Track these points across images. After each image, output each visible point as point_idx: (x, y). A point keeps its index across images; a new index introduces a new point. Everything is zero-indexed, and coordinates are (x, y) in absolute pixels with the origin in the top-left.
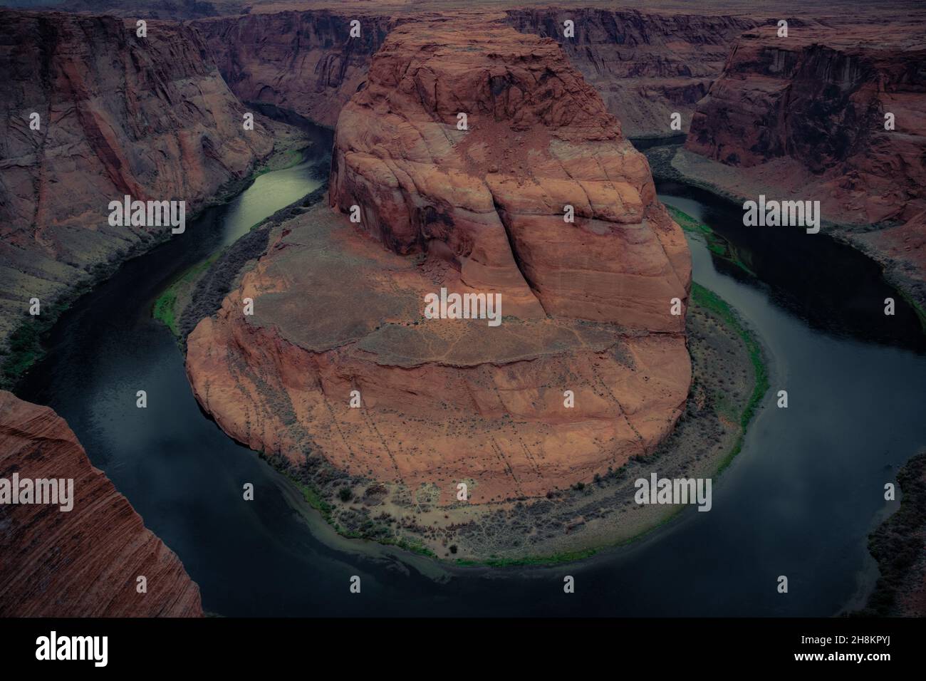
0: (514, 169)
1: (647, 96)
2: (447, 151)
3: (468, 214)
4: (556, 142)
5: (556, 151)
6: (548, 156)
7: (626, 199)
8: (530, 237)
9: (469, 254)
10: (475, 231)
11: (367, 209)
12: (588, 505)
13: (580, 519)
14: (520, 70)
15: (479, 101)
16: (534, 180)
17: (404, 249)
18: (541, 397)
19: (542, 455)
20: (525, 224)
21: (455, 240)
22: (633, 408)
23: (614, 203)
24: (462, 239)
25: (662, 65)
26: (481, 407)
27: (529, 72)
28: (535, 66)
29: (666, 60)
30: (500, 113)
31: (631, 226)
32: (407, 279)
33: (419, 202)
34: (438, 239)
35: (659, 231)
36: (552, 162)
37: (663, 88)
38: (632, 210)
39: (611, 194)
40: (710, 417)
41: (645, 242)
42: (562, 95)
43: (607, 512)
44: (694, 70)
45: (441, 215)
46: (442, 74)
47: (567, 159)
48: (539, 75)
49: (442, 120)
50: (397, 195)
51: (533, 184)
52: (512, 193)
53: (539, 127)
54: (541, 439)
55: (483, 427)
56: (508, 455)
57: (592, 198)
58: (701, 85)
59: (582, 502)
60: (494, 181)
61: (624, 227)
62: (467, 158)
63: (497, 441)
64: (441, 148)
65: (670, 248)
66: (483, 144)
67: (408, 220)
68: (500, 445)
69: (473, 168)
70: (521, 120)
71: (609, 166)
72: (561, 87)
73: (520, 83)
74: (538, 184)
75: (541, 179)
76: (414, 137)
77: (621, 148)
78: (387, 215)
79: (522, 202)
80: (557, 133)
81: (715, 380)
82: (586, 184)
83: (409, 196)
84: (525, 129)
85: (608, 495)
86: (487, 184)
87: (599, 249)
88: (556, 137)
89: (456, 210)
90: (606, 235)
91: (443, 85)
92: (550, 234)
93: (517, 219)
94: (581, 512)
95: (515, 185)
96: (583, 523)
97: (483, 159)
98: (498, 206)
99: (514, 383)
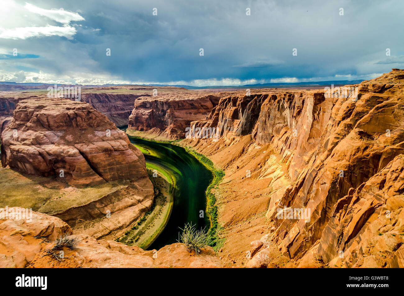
0: (84, 141)
1: (114, 116)
2: (57, 139)
3: (71, 158)
4: (97, 132)
5: (97, 134)
6: (95, 136)
7: (123, 144)
8: (95, 161)
9: (74, 170)
10: (75, 163)
11: (25, 164)
12: (139, 232)
13: (138, 237)
14: (80, 112)
15: (66, 123)
16: (92, 144)
17: (46, 175)
18: (113, 206)
19: (119, 222)
20: (93, 157)
21: (68, 167)
22: (141, 200)
23: (119, 146)
24: (70, 166)
25: (116, 108)
26: (94, 216)
27: (82, 112)
28: (84, 111)
29: (117, 106)
30: (75, 125)
31: (126, 151)
32: (51, 184)
33: (49, 158)
34: (60, 168)
35: (134, 151)
36: (97, 138)
37: (118, 114)
38: (125, 147)
39: (118, 144)
40: (161, 195)
41: (131, 154)
42: (95, 118)
43: (145, 231)
44: (125, 109)
45: (60, 160)
46: (49, 115)
47: (102, 136)
48: (86, 113)
49: (52, 130)
50: (39, 157)
51: (92, 145)
52: (86, 148)
53: (89, 129)
54: (117, 218)
55: (97, 222)
56: (108, 227)
57: (113, 146)
58: (128, 112)
59: (136, 232)
60: (79, 146)
61: (124, 152)
62: (65, 140)
63: (103, 224)
64: (54, 139)
65: (137, 154)
66: (71, 135)
67: (46, 164)
68: (105, 225)
69: (68, 143)
70: (83, 126)
71: (115, 136)
72: (94, 116)
73: (80, 116)
74: (94, 144)
75: (95, 143)
76: (42, 137)
77: (117, 131)
78: (36, 164)
79: (90, 151)
80: (96, 129)
81: (159, 186)
82: (109, 142)
83: (45, 156)
84: (85, 129)
85: (143, 227)
86: (76, 147)
87: (118, 159)
88: (96, 130)
89: (66, 157)
90: (119, 155)
91: (50, 119)
92: (102, 158)
93: (89, 156)
94: (137, 235)
95: (86, 146)
96: (139, 238)
97: (72, 140)
98: (82, 153)
99: (103, 205)
